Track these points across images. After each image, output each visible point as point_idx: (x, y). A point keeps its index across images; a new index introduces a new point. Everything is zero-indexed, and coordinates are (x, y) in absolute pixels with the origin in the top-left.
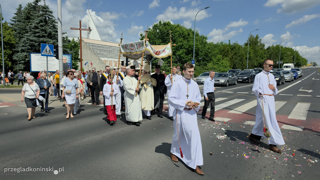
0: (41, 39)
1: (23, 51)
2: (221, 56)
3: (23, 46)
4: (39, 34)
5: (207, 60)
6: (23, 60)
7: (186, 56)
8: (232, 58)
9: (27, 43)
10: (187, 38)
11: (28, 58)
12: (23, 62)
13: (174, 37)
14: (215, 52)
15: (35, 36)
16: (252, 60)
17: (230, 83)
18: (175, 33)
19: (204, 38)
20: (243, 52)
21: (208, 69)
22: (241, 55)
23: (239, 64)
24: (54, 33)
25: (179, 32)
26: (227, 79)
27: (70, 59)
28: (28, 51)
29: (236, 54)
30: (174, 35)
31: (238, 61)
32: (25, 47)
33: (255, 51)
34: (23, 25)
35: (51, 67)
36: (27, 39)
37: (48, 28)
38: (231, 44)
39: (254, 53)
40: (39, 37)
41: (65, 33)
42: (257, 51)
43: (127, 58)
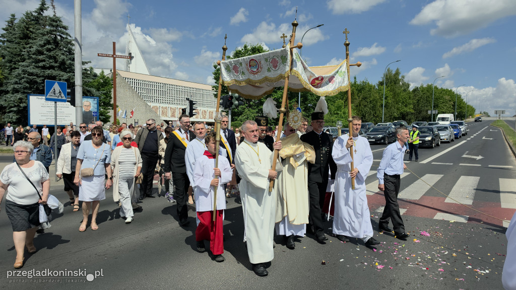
0: (48, 72)
1: (16, 91)
2: (343, 102)
3: (16, 83)
4: (44, 63)
6: (15, 106)
8: (360, 106)
9: (23, 78)
11: (25, 102)
12: (15, 109)
15: (37, 67)
16: (391, 108)
20: (377, 96)
23: (370, 114)
24: (70, 61)
27: (96, 105)
28: (25, 91)
29: (366, 98)
31: (369, 109)
32: (20, 84)
33: (395, 95)
34: (16, 48)
35: (63, 117)
36: (23, 71)
37: (59, 53)
38: (358, 83)
39: (394, 97)
40: (44, 67)
41: (89, 62)
42: (398, 94)
43: (192, 103)
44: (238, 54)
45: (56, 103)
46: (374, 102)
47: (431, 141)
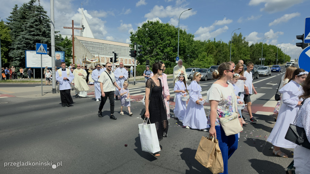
0: (36, 37)
1: (19, 48)
2: (206, 53)
3: (19, 44)
4: (34, 33)
5: (194, 57)
6: (18, 57)
7: (174, 54)
8: (217, 55)
9: (23, 41)
10: (175, 37)
11: (24, 55)
12: (18, 58)
13: (162, 35)
14: (201, 50)
15: (30, 35)
16: (236, 57)
17: (208, 78)
18: (163, 31)
19: (191, 36)
21: (194, 66)
23: (223, 61)
24: (48, 31)
25: (167, 31)
26: (206, 74)
27: (63, 56)
28: (24, 48)
29: (220, 51)
30: (162, 34)
31: (222, 58)
32: (21, 44)
34: (18, 24)
35: (45, 63)
36: (23, 37)
37: (42, 27)
38: (217, 41)
39: (238, 50)
40: (34, 35)
41: (59, 32)
42: (241, 49)
43: (116, 55)
44: (144, 26)
45: (41, 55)
46: (226, 53)
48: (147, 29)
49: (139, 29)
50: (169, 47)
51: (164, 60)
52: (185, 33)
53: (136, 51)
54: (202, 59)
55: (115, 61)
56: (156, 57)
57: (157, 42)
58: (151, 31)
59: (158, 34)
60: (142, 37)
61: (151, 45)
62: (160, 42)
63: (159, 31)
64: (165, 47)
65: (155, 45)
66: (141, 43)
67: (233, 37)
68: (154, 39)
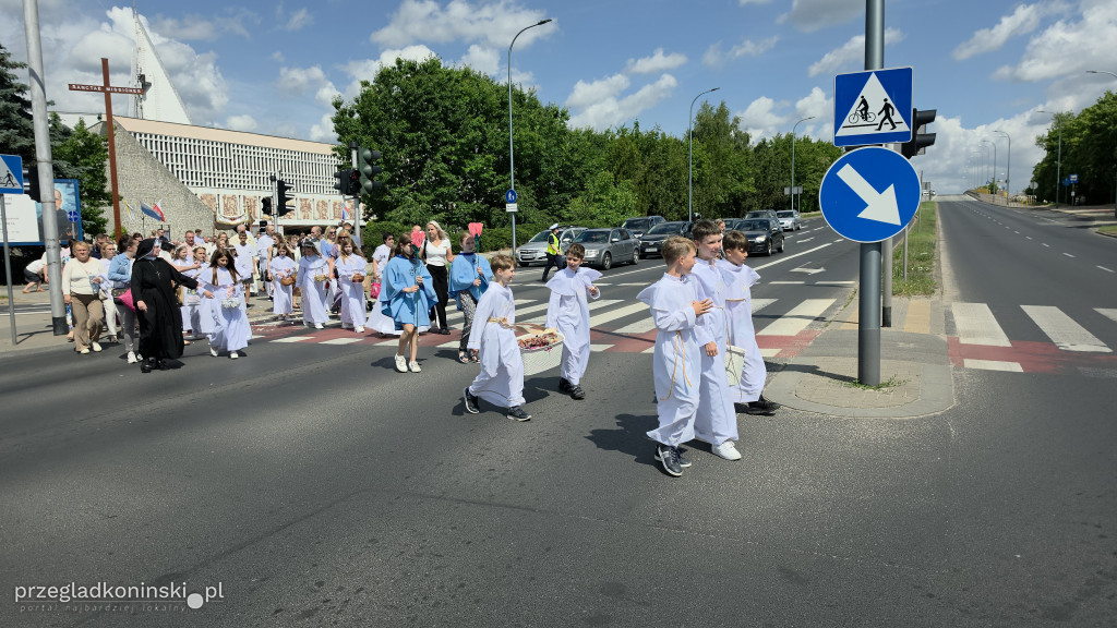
2: (611, 175)
5: (572, 190)
7: (499, 178)
8: (646, 182)
10: (500, 117)
13: (453, 112)
16: (710, 185)
17: (614, 260)
18: (457, 98)
19: (556, 116)
21: (570, 219)
22: (674, 171)
25: (469, 95)
26: (605, 246)
27: (73, 198)
29: (658, 166)
30: (454, 106)
31: (664, 189)
33: (719, 158)
38: (644, 130)
39: (715, 163)
42: (725, 157)
43: (282, 187)
44: (385, 77)
45: (2, 195)
46: (676, 174)
47: (765, 244)
48: (396, 90)
49: (366, 89)
50: (479, 152)
51: (467, 202)
52: (534, 105)
53: (357, 173)
54: (597, 197)
55: (283, 211)
56: (434, 190)
57: (437, 137)
58: (409, 95)
59: (436, 107)
60: (379, 120)
61: (414, 148)
62: (445, 135)
63: (441, 98)
64: (467, 152)
65: (429, 147)
66: (376, 140)
67: (700, 118)
68: (424, 124)
